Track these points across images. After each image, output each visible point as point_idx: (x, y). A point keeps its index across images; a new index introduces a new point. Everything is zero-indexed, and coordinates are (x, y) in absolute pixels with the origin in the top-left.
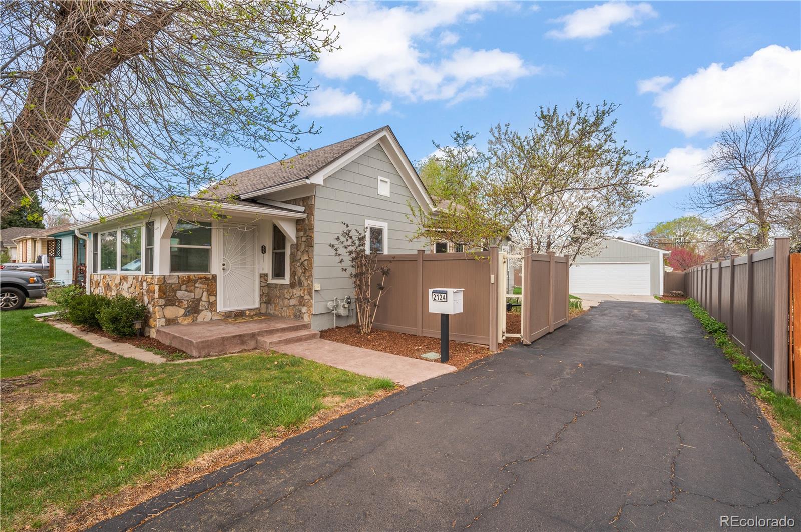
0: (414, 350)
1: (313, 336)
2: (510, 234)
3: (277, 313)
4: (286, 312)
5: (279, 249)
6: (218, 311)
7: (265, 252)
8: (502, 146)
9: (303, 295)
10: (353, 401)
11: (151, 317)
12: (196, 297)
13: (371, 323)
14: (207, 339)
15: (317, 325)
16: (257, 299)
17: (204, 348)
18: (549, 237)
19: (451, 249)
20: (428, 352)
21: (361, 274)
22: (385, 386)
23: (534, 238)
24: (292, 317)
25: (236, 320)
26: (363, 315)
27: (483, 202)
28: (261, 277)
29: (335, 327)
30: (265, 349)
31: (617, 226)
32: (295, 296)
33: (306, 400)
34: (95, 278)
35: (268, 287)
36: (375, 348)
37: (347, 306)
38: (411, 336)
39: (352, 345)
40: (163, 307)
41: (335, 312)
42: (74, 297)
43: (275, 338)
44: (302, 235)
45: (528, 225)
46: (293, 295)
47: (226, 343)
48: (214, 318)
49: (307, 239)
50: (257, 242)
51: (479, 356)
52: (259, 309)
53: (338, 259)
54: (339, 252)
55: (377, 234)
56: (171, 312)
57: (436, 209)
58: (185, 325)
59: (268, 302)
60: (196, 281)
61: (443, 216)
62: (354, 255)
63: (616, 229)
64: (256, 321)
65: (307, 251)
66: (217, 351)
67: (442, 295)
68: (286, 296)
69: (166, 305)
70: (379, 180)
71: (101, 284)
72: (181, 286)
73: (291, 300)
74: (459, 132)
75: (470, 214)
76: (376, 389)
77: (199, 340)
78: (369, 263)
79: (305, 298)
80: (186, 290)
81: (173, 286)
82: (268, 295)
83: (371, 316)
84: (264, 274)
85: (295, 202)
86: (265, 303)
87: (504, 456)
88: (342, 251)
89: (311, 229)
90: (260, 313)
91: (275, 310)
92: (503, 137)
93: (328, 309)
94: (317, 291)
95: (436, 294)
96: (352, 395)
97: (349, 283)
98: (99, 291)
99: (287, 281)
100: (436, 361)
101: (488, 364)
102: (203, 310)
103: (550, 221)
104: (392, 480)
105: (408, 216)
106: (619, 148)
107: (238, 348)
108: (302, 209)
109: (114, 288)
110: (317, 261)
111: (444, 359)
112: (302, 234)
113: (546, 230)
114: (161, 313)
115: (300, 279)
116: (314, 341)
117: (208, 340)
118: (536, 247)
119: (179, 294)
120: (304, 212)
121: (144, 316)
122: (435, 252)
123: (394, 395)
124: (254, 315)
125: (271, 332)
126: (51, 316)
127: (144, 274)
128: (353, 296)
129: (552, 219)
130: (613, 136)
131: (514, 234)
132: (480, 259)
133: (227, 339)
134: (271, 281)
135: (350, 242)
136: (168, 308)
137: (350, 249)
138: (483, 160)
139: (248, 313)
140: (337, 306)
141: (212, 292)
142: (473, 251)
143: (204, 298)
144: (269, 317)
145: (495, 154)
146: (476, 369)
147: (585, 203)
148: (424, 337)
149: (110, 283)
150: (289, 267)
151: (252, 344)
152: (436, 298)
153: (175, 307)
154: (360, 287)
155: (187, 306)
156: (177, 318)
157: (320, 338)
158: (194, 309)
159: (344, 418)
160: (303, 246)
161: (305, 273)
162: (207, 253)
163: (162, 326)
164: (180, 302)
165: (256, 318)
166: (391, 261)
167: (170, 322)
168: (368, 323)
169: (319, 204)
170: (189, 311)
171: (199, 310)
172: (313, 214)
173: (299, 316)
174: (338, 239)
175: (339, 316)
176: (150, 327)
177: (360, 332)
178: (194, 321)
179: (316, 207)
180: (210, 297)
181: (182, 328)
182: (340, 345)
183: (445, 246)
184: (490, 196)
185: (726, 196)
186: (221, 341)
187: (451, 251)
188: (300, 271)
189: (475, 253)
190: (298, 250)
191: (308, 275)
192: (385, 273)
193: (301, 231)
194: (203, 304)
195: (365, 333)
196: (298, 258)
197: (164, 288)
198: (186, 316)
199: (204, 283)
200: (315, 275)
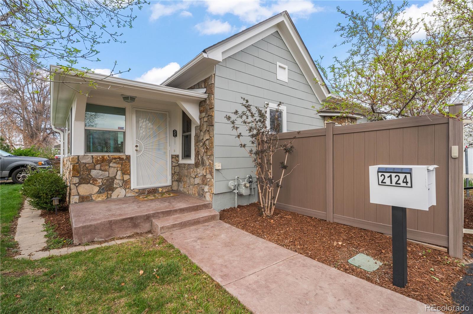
0: (334, 247)
1: (212, 218)
3: (185, 190)
4: (193, 191)
5: (186, 132)
6: (132, 188)
7: (176, 136)
9: (205, 174)
12: (110, 176)
13: (274, 204)
15: (218, 205)
16: (169, 177)
17: (85, 234)
21: (262, 152)
24: (197, 195)
26: (265, 196)
28: (172, 158)
29: (236, 206)
30: (155, 234)
32: (199, 175)
35: (179, 167)
37: (248, 185)
38: (320, 221)
40: (77, 185)
41: (236, 191)
43: (170, 221)
44: (204, 116)
46: (197, 174)
47: (114, 227)
48: (128, 196)
49: (208, 119)
52: (171, 186)
54: (236, 126)
56: (86, 189)
57: (330, 95)
58: (99, 202)
59: (179, 181)
60: (110, 161)
62: (255, 132)
65: (208, 131)
67: (402, 175)
68: (192, 175)
69: (80, 183)
70: (278, 66)
72: (95, 165)
73: (196, 179)
79: (207, 177)
80: (100, 170)
81: (87, 165)
82: (178, 174)
83: (273, 198)
84: (175, 155)
86: (176, 181)
89: (212, 108)
90: (172, 190)
91: (184, 188)
93: (230, 188)
94: (218, 170)
95: (387, 175)
99: (192, 161)
102: (117, 188)
108: (204, 90)
110: (217, 140)
112: (204, 114)
114: (75, 190)
115: (202, 159)
116: (212, 223)
119: (94, 173)
120: (205, 93)
124: (166, 192)
125: (168, 213)
128: (255, 176)
133: (116, 222)
134: (181, 161)
136: (82, 185)
139: (160, 190)
140: (239, 185)
141: (126, 171)
143: (119, 176)
144: (178, 194)
148: (337, 224)
150: (194, 148)
151: (146, 227)
152: (387, 181)
153: (89, 185)
154: (261, 165)
155: (101, 184)
156: (91, 195)
157: (219, 220)
158: (108, 187)
160: (205, 127)
161: (206, 152)
163: (76, 202)
164: (95, 180)
167: (84, 199)
168: (271, 205)
169: (218, 83)
170: (103, 188)
171: (114, 188)
172: (213, 94)
173: (202, 195)
175: (240, 195)
177: (262, 214)
178: (109, 197)
180: (124, 176)
181: (96, 205)
186: (108, 225)
188: (203, 150)
190: (201, 131)
191: (209, 154)
192: (287, 151)
193: (203, 112)
194: (117, 182)
195: (267, 216)
196: (201, 138)
197: (78, 167)
198: (101, 193)
199: (118, 163)
200: (216, 155)
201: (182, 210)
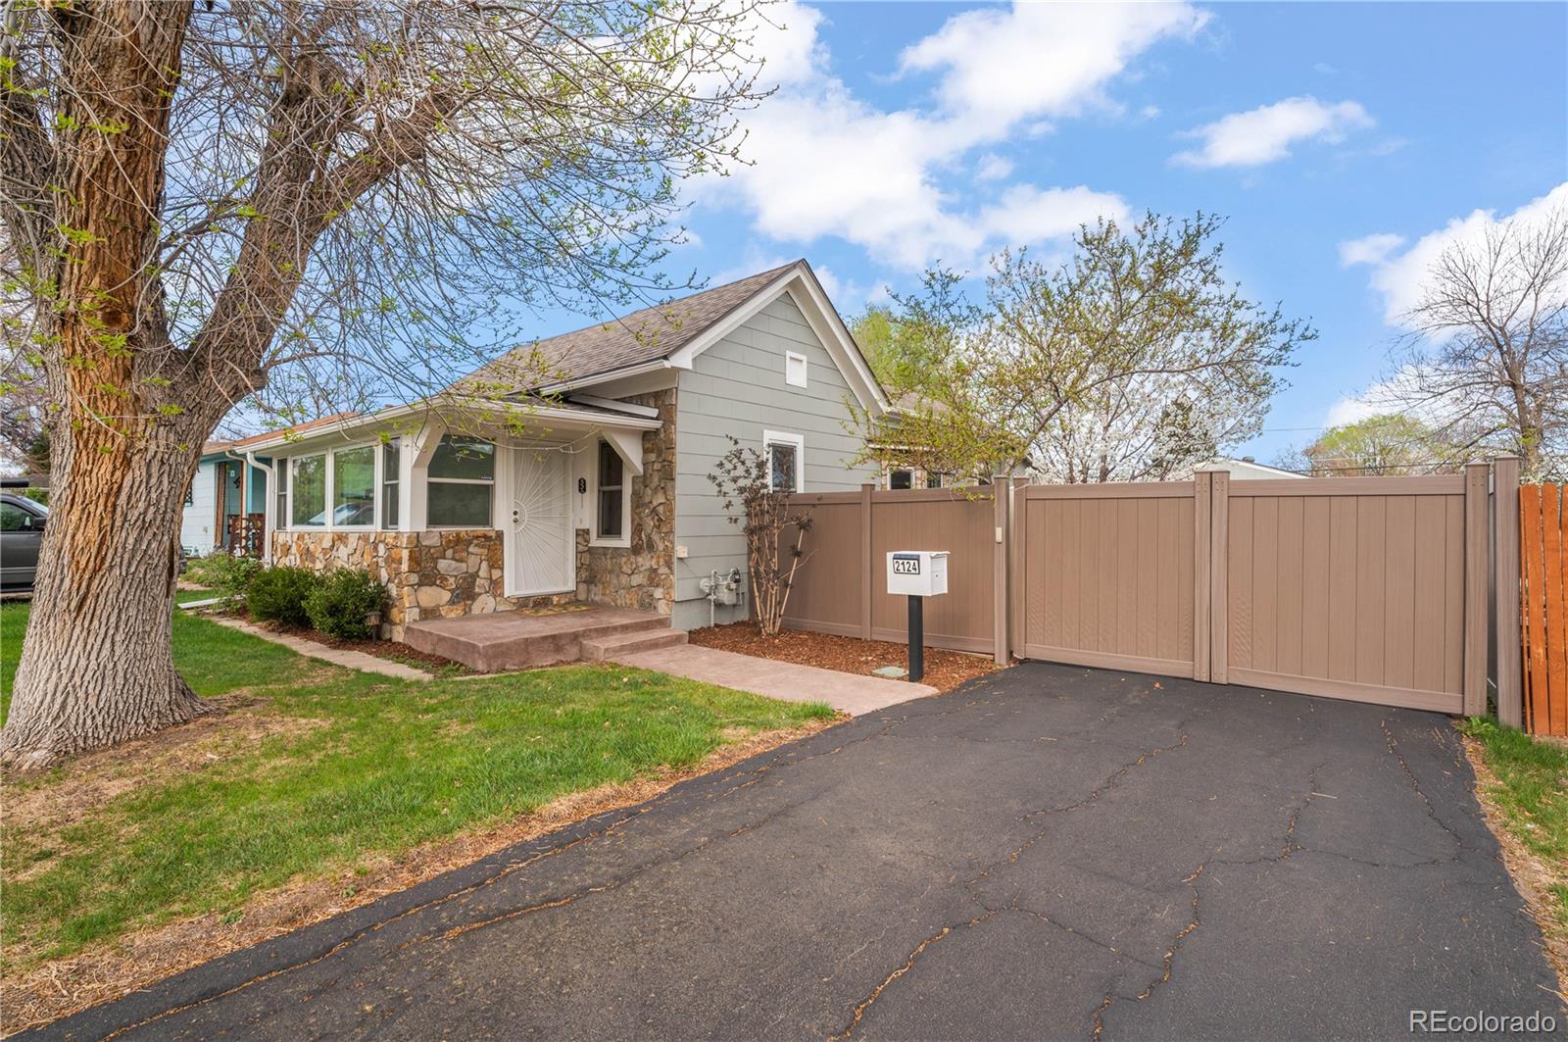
0: (860, 662)
1: (676, 640)
2: (1030, 454)
3: (607, 599)
4: (625, 598)
5: (608, 485)
6: (506, 596)
7: (585, 490)
8: (1014, 289)
9: (655, 567)
10: (770, 734)
11: (393, 606)
12: (470, 571)
13: (780, 615)
14: (499, 641)
15: (684, 621)
16: (572, 575)
17: (495, 657)
18: (1104, 458)
19: (919, 482)
20: (885, 666)
21: (761, 528)
22: (820, 713)
23: (1076, 461)
24: (636, 607)
25: (537, 612)
26: (764, 602)
27: (979, 397)
28: (577, 535)
29: (712, 625)
30: (597, 660)
31: (1234, 436)
32: (642, 569)
33: (693, 731)
34: (281, 538)
35: (591, 554)
36: (788, 658)
37: (733, 586)
38: (852, 639)
39: (748, 654)
40: (416, 587)
41: (712, 597)
42: (248, 572)
43: (614, 641)
44: (654, 459)
45: (1064, 437)
46: (637, 567)
47: (530, 648)
48: (500, 608)
49: (663, 466)
50: (570, 471)
51: (976, 672)
52: (575, 593)
53: (723, 501)
54: (723, 489)
55: (784, 456)
56: (430, 596)
57: (893, 409)
58: (452, 620)
59: (591, 581)
60: (470, 543)
61: (908, 424)
62: (748, 495)
63: (1232, 443)
64: (573, 614)
65: (663, 488)
66: (516, 661)
67: (912, 562)
68: (624, 569)
69: (420, 584)
70: (788, 359)
71: (294, 550)
72: (445, 551)
73: (633, 577)
74: (935, 270)
75: (958, 419)
76: (806, 717)
77: (488, 643)
78: (775, 509)
79: (660, 571)
80: (453, 559)
81: (432, 551)
82: (590, 568)
83: (779, 605)
84: (583, 530)
85: (640, 400)
86: (585, 582)
87: (1024, 804)
88: (728, 487)
89: (671, 447)
90: (578, 600)
91: (603, 594)
92: (1014, 271)
93: (702, 591)
94: (680, 559)
95: (901, 561)
96: (767, 726)
97: (741, 544)
98: (292, 561)
99: (625, 541)
100: (901, 679)
101: (994, 683)
102: (480, 594)
103: (1106, 429)
104: (853, 830)
105: (846, 423)
106: (1227, 298)
107: (549, 658)
108: (654, 413)
109: (321, 556)
110: (681, 506)
111: (916, 675)
112: (652, 457)
113: (1097, 446)
114: (412, 598)
115: (649, 538)
116: (679, 648)
117: (502, 644)
118: (1079, 478)
119: (443, 565)
120: (657, 419)
121: (381, 603)
122: (889, 488)
123: (836, 727)
124: (566, 603)
125: (604, 632)
126: (208, 607)
127: (379, 529)
128: (746, 568)
129: (1109, 425)
130: (1218, 274)
131: (1037, 454)
132: (977, 500)
134: (595, 542)
135: (740, 471)
136: (424, 589)
137: (742, 483)
138: (979, 319)
139: (555, 599)
140: (717, 586)
141: (496, 563)
142: (963, 484)
143: (483, 573)
144: (595, 607)
145: (1000, 308)
146: (972, 691)
147: (1173, 395)
148: (876, 641)
149: (312, 547)
150: (630, 516)
151: (573, 652)
152: (901, 567)
153: (434, 587)
154: (758, 551)
155: (454, 586)
156: (438, 606)
157: (689, 642)
158: (465, 593)
159: (759, 758)
160: (656, 479)
161: (659, 527)
162: (488, 491)
163: (415, 621)
164: (444, 579)
165: (572, 609)
166: (814, 505)
167: (428, 614)
168: (775, 616)
169: (683, 403)
170: (458, 595)
171: (475, 594)
172: (673, 422)
173: (648, 604)
174: (721, 465)
175: (719, 605)
176: (392, 623)
177: (760, 632)
178: (467, 611)
179: (679, 408)
180: (493, 571)
181: (449, 624)
182: (727, 653)
183: (907, 476)
184: (992, 385)
185: (1453, 377)
186: (523, 646)
187: (919, 487)
188: (650, 523)
189: (968, 489)
190: (646, 486)
191: (664, 530)
192: (803, 526)
193: (652, 451)
194: (481, 583)
195: (768, 635)
196: (647, 500)
197: (417, 554)
198: (454, 603)
199: (483, 547)
200: (678, 531)
201: (625, 628)
